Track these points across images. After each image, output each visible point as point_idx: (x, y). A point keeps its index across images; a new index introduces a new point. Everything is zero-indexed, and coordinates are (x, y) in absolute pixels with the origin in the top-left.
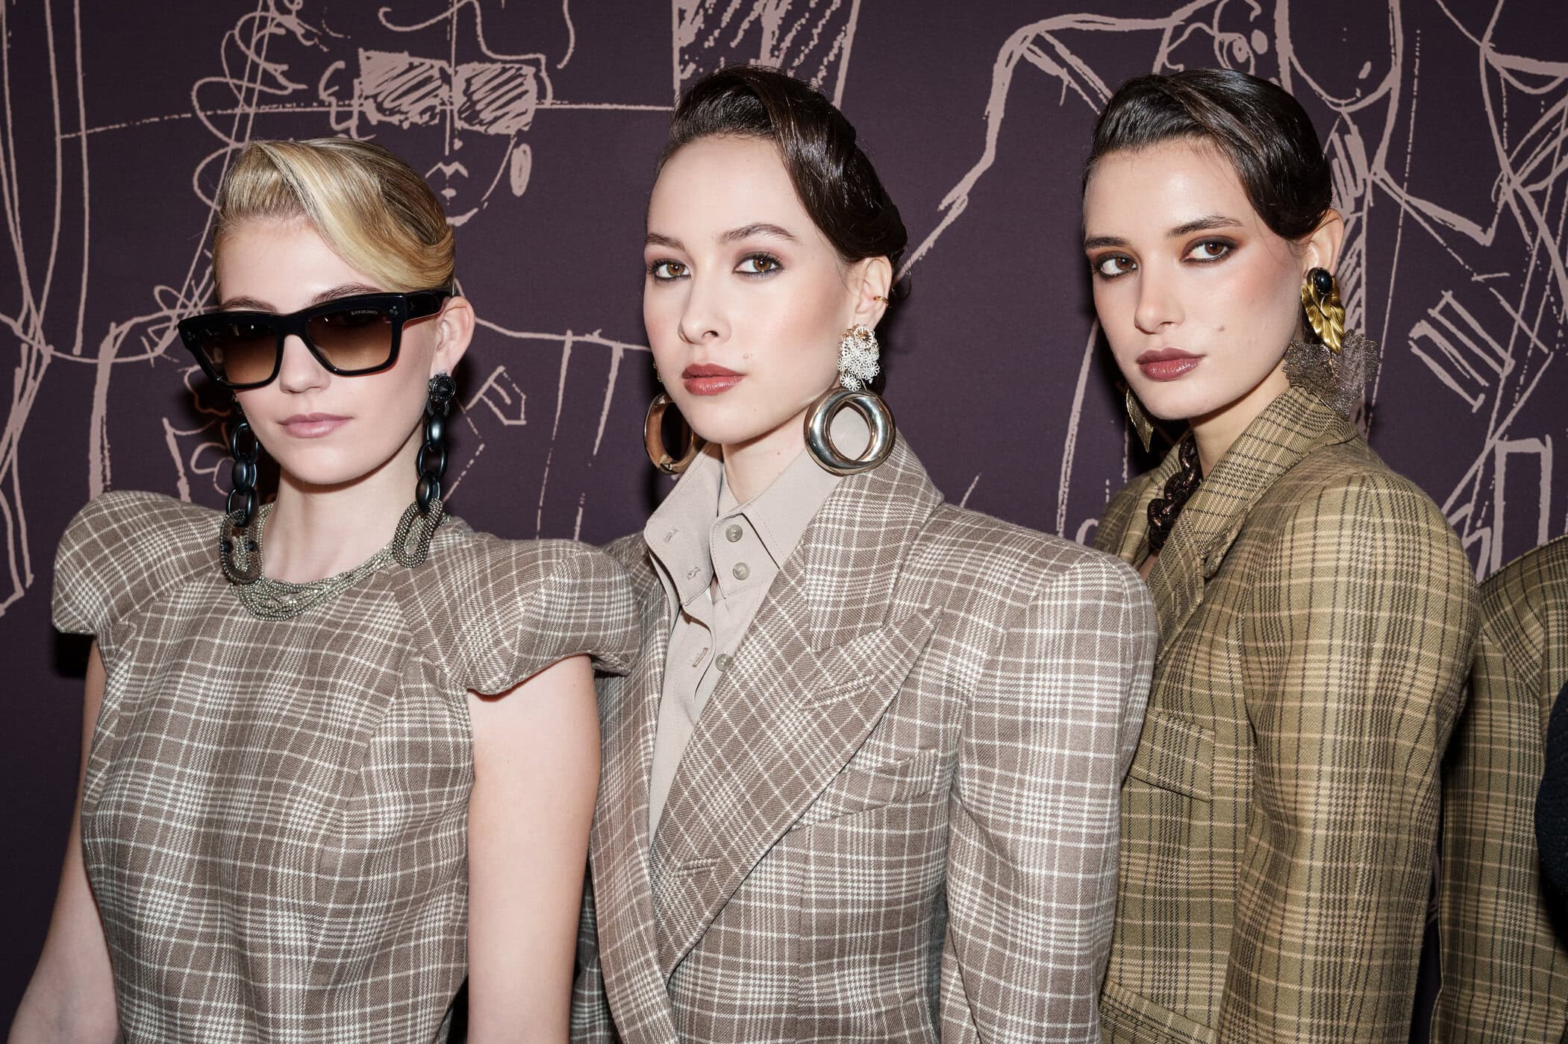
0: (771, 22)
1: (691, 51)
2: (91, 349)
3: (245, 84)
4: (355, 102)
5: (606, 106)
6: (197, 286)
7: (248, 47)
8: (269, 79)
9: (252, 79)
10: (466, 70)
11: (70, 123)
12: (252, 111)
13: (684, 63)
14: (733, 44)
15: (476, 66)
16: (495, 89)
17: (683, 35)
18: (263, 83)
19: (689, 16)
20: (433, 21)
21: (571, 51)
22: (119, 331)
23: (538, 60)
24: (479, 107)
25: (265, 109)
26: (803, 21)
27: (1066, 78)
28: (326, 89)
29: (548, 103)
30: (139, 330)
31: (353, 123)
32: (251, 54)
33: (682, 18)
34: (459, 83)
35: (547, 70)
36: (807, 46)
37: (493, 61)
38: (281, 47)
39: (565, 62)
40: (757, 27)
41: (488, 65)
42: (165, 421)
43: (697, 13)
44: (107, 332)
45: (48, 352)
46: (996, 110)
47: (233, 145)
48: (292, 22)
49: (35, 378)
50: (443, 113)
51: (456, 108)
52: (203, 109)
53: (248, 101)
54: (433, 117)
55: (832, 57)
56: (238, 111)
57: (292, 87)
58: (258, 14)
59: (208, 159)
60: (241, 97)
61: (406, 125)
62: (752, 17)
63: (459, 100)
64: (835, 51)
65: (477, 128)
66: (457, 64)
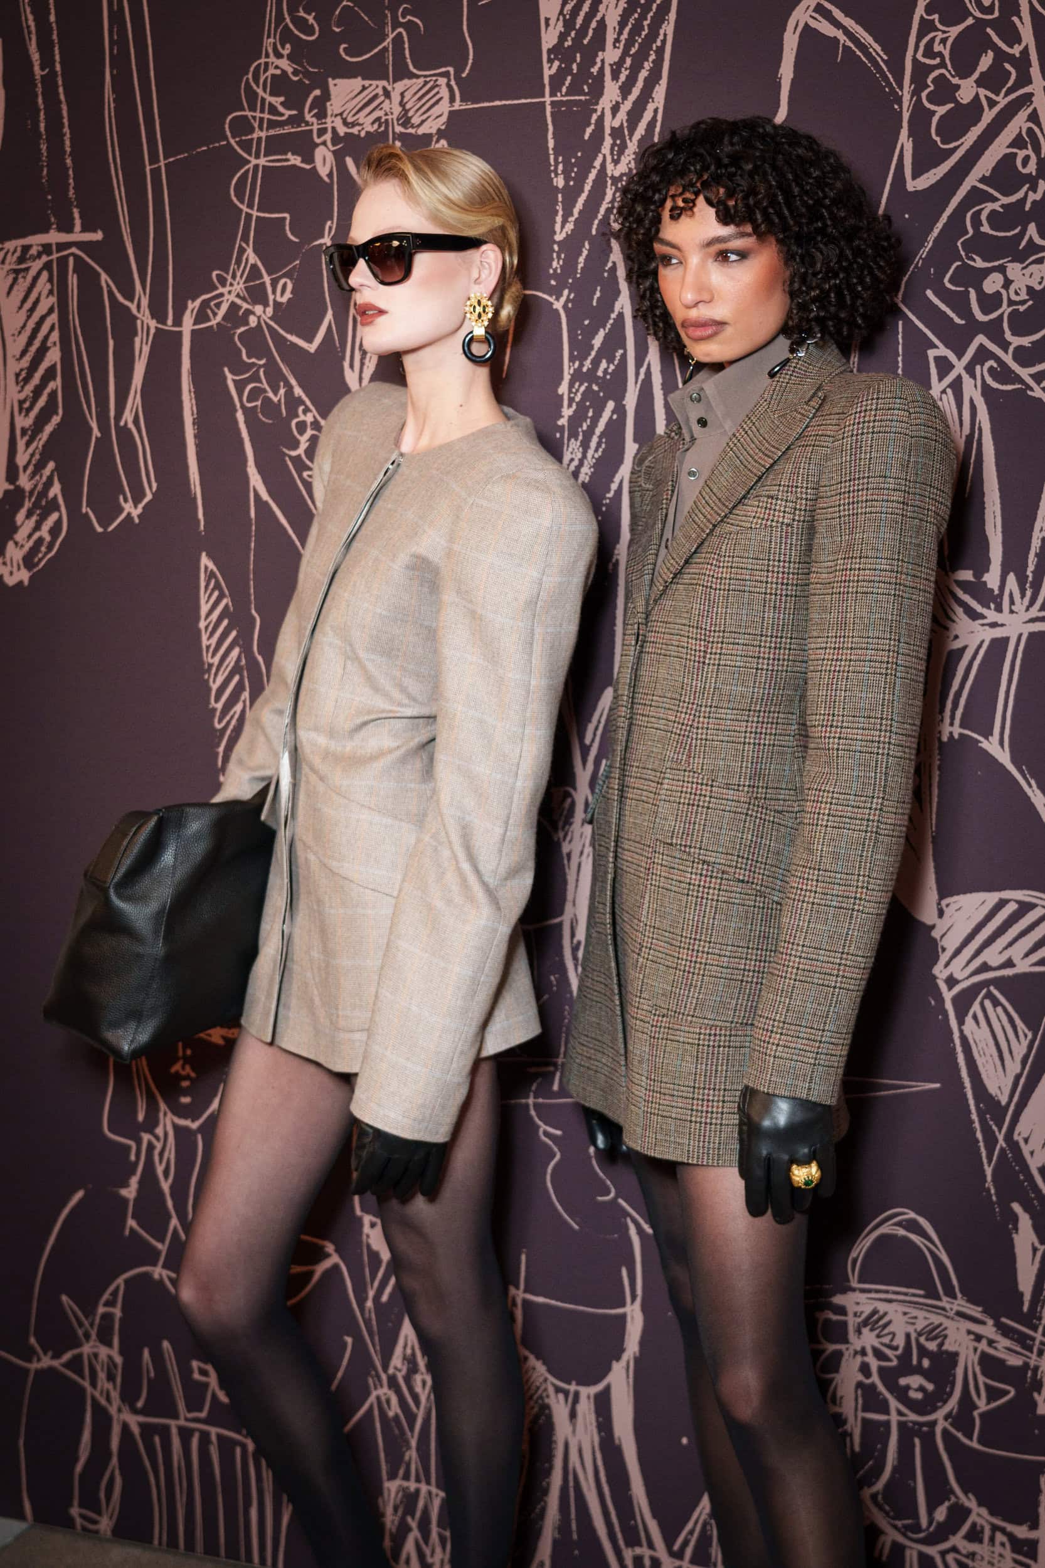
0: (612, 21)
1: (555, 51)
2: (178, 321)
3: (258, 115)
4: (329, 120)
5: (497, 103)
6: (239, 268)
7: (258, 87)
8: (273, 110)
9: (262, 111)
10: (400, 86)
11: (154, 159)
12: (263, 134)
13: (550, 61)
14: (585, 42)
15: (406, 82)
16: (420, 99)
17: (549, 39)
18: (269, 113)
19: (552, 22)
20: (376, 50)
21: (470, 61)
22: (193, 305)
23: (448, 72)
24: (410, 114)
25: (272, 132)
26: (636, 15)
27: (842, 38)
28: (310, 112)
29: (457, 105)
30: (205, 304)
31: (328, 137)
32: (260, 91)
33: (547, 25)
34: (396, 97)
35: (455, 79)
36: (640, 36)
37: (418, 77)
38: (279, 84)
39: (467, 71)
40: (602, 24)
41: (414, 80)
42: (226, 370)
43: (558, 19)
44: (186, 308)
45: (153, 324)
46: (787, 72)
47: (254, 161)
48: (285, 64)
49: (147, 343)
50: (387, 120)
51: (395, 117)
52: (234, 137)
53: (261, 129)
54: (380, 126)
55: (659, 43)
56: (255, 136)
57: (288, 113)
58: (263, 60)
59: (238, 175)
60: (256, 125)
61: (363, 134)
62: (598, 18)
63: (397, 110)
64: (661, 37)
65: (411, 131)
66: (395, 81)
